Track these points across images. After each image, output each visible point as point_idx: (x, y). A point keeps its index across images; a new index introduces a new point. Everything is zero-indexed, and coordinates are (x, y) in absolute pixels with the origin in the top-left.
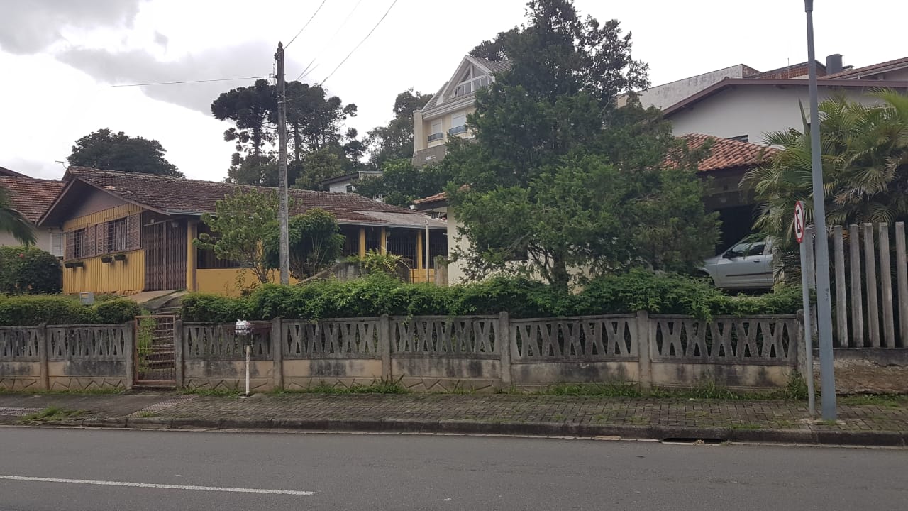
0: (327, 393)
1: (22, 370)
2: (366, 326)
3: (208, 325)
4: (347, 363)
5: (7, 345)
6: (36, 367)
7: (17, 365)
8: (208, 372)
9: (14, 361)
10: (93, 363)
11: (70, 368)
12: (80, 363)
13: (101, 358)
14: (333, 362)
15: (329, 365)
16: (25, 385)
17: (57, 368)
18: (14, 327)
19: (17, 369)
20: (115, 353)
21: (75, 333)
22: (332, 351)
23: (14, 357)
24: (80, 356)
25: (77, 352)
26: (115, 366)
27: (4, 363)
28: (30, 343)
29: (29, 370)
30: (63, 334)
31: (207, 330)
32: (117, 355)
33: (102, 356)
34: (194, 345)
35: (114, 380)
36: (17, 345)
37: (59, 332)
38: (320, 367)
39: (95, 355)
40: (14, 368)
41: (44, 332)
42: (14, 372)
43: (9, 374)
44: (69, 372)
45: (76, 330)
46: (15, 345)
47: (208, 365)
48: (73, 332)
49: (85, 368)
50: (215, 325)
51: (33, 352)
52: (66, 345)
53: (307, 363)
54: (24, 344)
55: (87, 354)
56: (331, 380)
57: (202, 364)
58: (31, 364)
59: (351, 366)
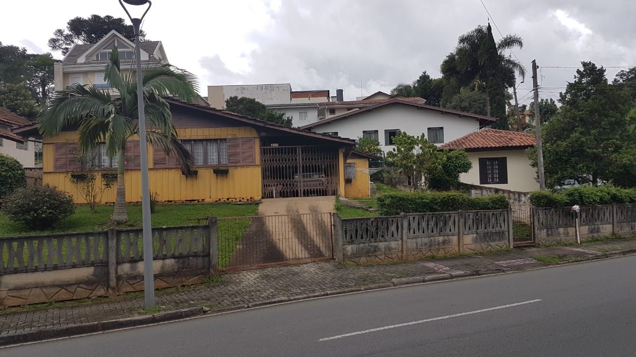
0: (595, 240)
1: (444, 242)
2: (607, 208)
3: (547, 209)
4: (601, 226)
5: (434, 225)
6: (455, 239)
7: (441, 239)
8: (548, 235)
9: (440, 236)
10: (489, 234)
11: (476, 238)
12: (482, 234)
13: (494, 231)
14: (596, 226)
15: (595, 228)
16: (446, 251)
17: (468, 239)
18: (441, 213)
19: (441, 241)
20: (501, 228)
21: (479, 215)
22: (596, 221)
23: (440, 233)
24: (481, 230)
25: (480, 227)
26: (501, 235)
27: (432, 238)
28: (451, 223)
29: (449, 242)
30: (471, 216)
31: (547, 212)
32: (502, 229)
33: (494, 229)
34: (541, 221)
35: (501, 243)
36: (442, 225)
37: (469, 215)
38: (592, 229)
39: (490, 229)
40: (439, 241)
41: (461, 215)
42: (439, 244)
43: (435, 245)
44: (475, 241)
45: (479, 213)
46: (440, 225)
47: (548, 231)
48: (477, 214)
49: (485, 237)
50: (550, 209)
51: (452, 229)
52: (473, 223)
53: (587, 227)
54: (445, 223)
55: (485, 228)
56: (595, 235)
57: (545, 230)
58: (451, 237)
59: (602, 228)
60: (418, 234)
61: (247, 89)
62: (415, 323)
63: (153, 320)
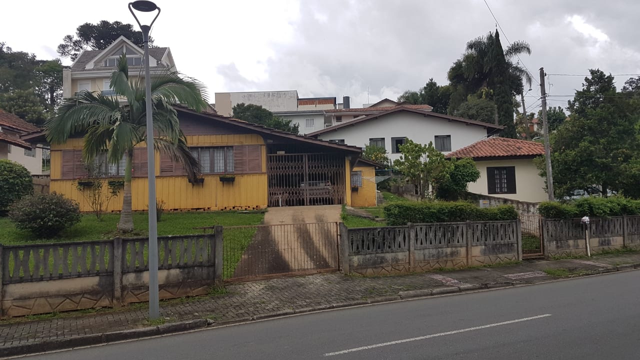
0: (605, 253)
1: (452, 254)
2: (617, 220)
3: (557, 221)
4: (611, 238)
5: (442, 236)
6: (463, 250)
7: (449, 250)
8: (558, 247)
9: (448, 247)
10: (498, 246)
11: (485, 250)
12: (491, 246)
13: (502, 242)
14: (606, 239)
15: (605, 240)
16: (454, 264)
17: (477, 251)
18: (449, 223)
19: (449, 253)
20: (510, 239)
21: (487, 226)
22: (606, 233)
23: (447, 245)
24: (490, 241)
25: (488, 239)
26: (510, 247)
27: (440, 250)
28: (459, 234)
29: (457, 253)
30: (479, 227)
31: (556, 223)
32: (511, 240)
33: (503, 241)
34: (550, 233)
35: (510, 255)
36: (449, 236)
37: (477, 226)
38: (602, 241)
39: (499, 241)
40: (447, 252)
41: (469, 226)
42: (446, 256)
43: (443, 257)
44: (484, 253)
45: (488, 224)
46: (448, 236)
47: (557, 243)
48: (485, 226)
49: (494, 249)
50: (560, 221)
51: (460, 240)
52: (482, 234)
53: (597, 239)
54: (453, 235)
55: (494, 240)
56: (606, 247)
57: (554, 242)
58: (459, 249)
59: (613, 240)
60: (426, 245)
61: (254, 96)
62: (422, 338)
63: (158, 332)
